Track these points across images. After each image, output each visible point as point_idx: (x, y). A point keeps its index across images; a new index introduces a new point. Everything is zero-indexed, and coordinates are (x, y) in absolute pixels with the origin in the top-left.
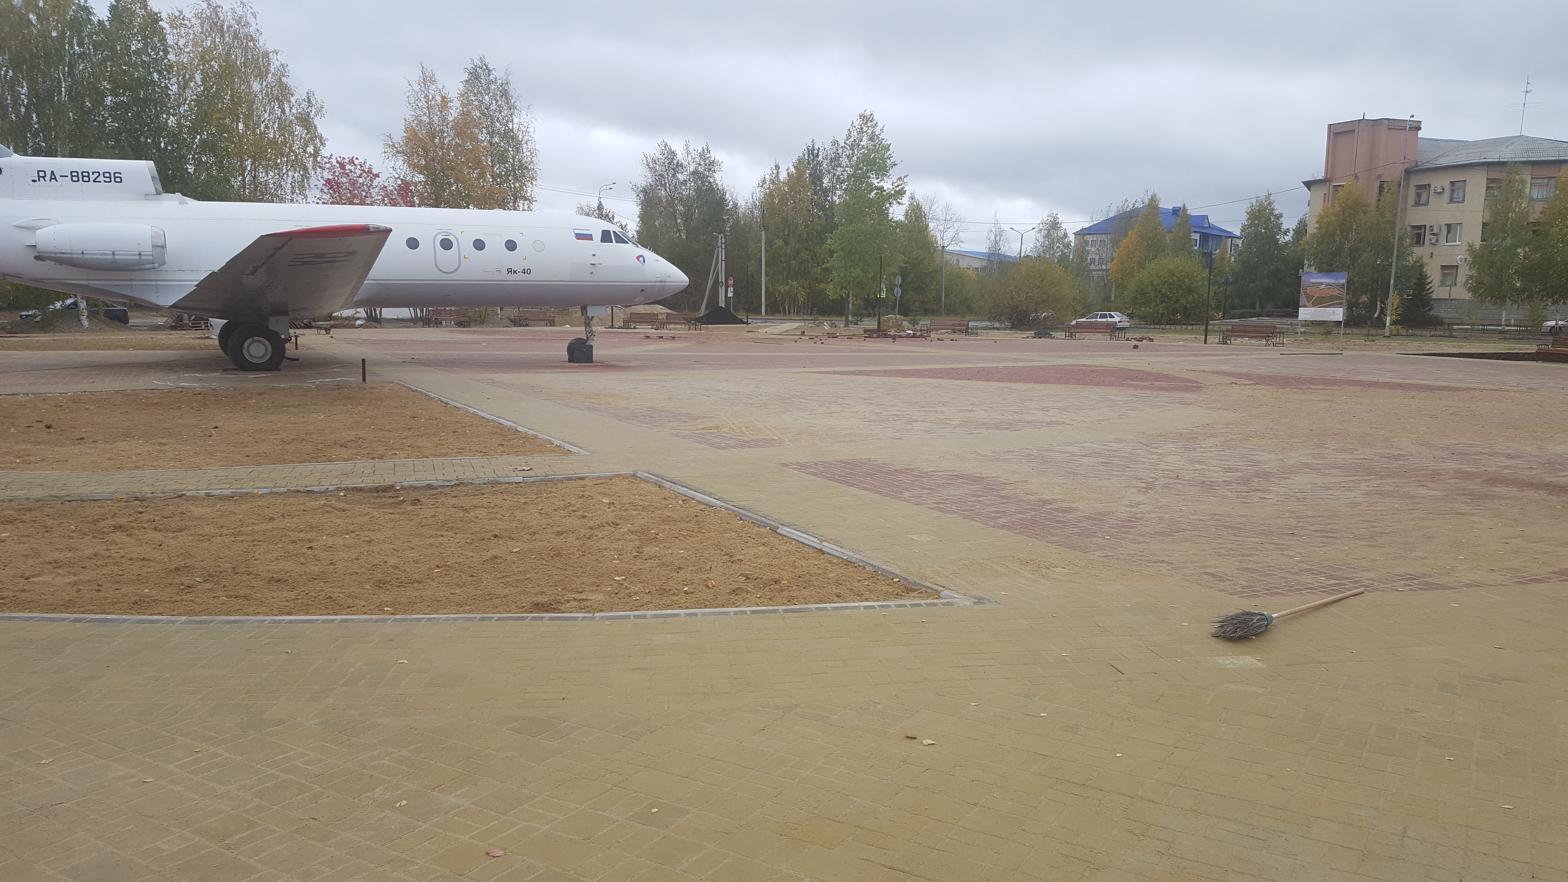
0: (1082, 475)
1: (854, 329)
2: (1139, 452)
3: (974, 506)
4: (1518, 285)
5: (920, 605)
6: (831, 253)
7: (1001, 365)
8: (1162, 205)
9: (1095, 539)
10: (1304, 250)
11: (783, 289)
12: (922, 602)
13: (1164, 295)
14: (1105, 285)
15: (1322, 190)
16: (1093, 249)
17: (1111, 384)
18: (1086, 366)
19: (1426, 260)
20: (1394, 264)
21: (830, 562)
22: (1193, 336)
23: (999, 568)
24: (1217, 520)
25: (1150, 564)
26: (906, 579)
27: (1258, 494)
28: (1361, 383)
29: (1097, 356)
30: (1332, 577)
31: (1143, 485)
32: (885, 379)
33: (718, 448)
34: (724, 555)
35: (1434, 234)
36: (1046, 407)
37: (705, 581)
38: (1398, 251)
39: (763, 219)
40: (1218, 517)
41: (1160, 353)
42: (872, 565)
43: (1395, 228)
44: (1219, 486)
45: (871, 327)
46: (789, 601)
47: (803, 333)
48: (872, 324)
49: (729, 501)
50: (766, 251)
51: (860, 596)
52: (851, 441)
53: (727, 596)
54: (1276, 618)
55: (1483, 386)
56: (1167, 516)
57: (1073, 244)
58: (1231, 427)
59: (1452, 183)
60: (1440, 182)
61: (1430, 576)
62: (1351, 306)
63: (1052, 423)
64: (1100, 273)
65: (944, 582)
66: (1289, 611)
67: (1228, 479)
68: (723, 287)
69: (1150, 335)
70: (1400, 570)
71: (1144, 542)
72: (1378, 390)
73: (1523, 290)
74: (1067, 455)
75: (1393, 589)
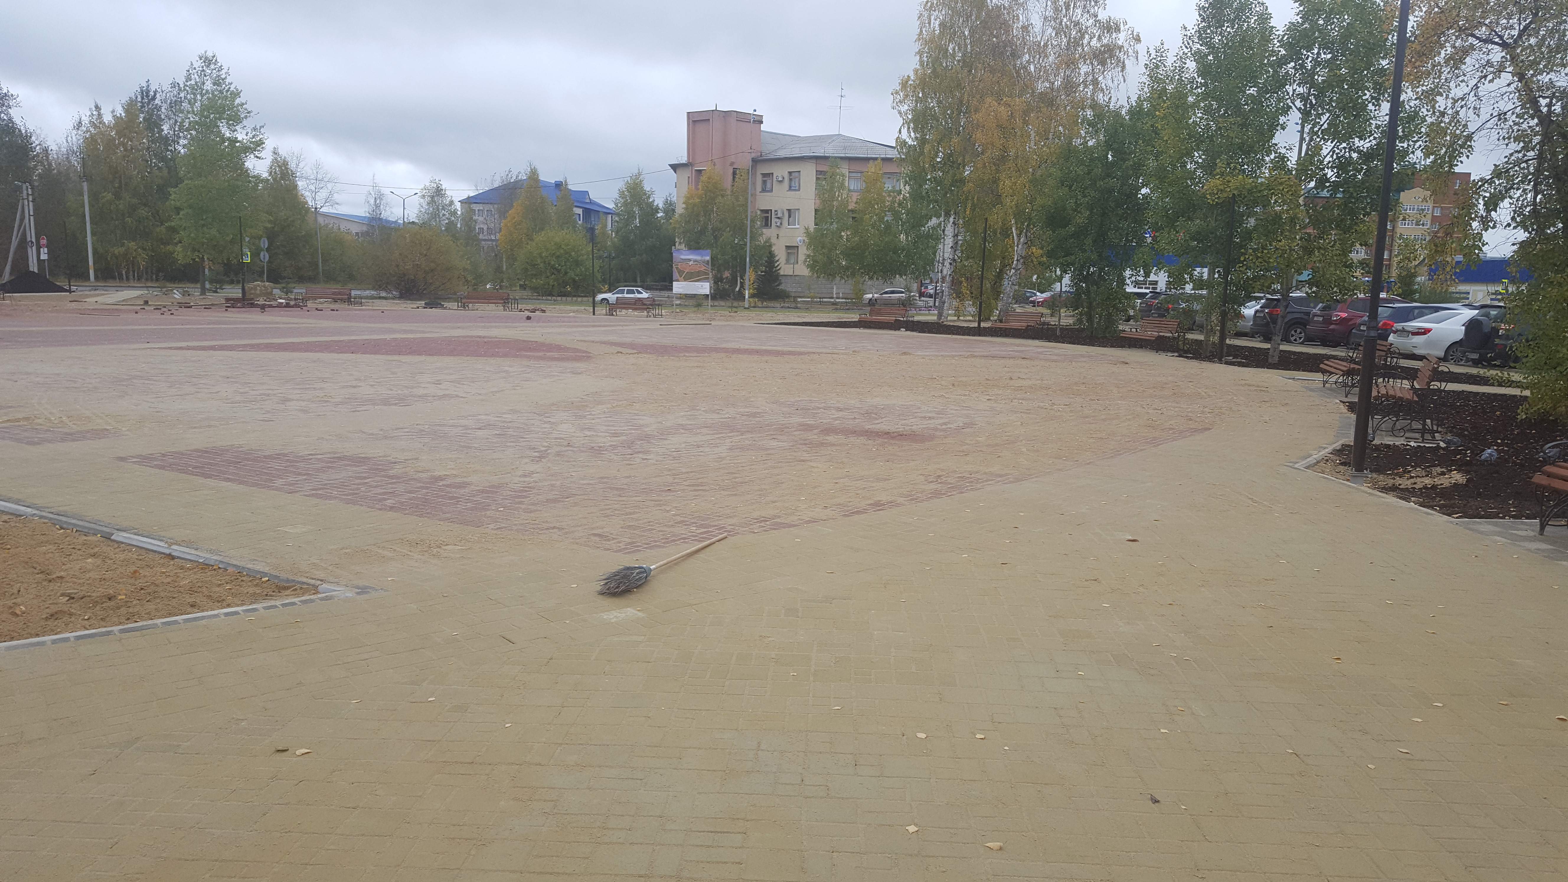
0: (476, 448)
1: (211, 297)
2: (532, 422)
3: (358, 489)
4: (844, 263)
5: (293, 604)
6: (178, 210)
7: (388, 337)
8: (541, 178)
9: (488, 513)
10: (674, 228)
11: (117, 250)
12: (296, 600)
13: (553, 267)
14: (496, 255)
15: (686, 174)
16: (481, 219)
17: (505, 356)
18: (479, 337)
19: (774, 240)
20: (748, 244)
21: (182, 568)
22: (583, 308)
23: (386, 553)
24: (604, 483)
25: (542, 532)
26: (277, 577)
27: (640, 455)
28: (726, 350)
29: (491, 327)
30: (702, 526)
31: (536, 454)
32: (253, 354)
33: (29, 443)
34: (38, 574)
35: (779, 218)
36: (438, 381)
37: (11, 607)
38: (751, 232)
39: (84, 165)
40: (605, 480)
41: (553, 324)
42: (235, 566)
43: (747, 211)
44: (606, 450)
45: (235, 296)
46: (128, 619)
47: (146, 303)
48: (235, 292)
49: (45, 507)
50: (91, 206)
51: (221, 602)
52: (210, 426)
53: (43, 623)
54: (655, 569)
55: (820, 351)
56: (558, 483)
57: (459, 213)
58: (617, 393)
59: (790, 173)
60: (780, 172)
61: (779, 517)
62: (717, 280)
63: (444, 396)
64: (490, 243)
65: (321, 575)
66: (665, 562)
67: (615, 443)
68: (34, 248)
69: (543, 307)
70: (756, 514)
71: (537, 510)
72: (740, 355)
73: (847, 268)
74: (461, 428)
75: (751, 532)
